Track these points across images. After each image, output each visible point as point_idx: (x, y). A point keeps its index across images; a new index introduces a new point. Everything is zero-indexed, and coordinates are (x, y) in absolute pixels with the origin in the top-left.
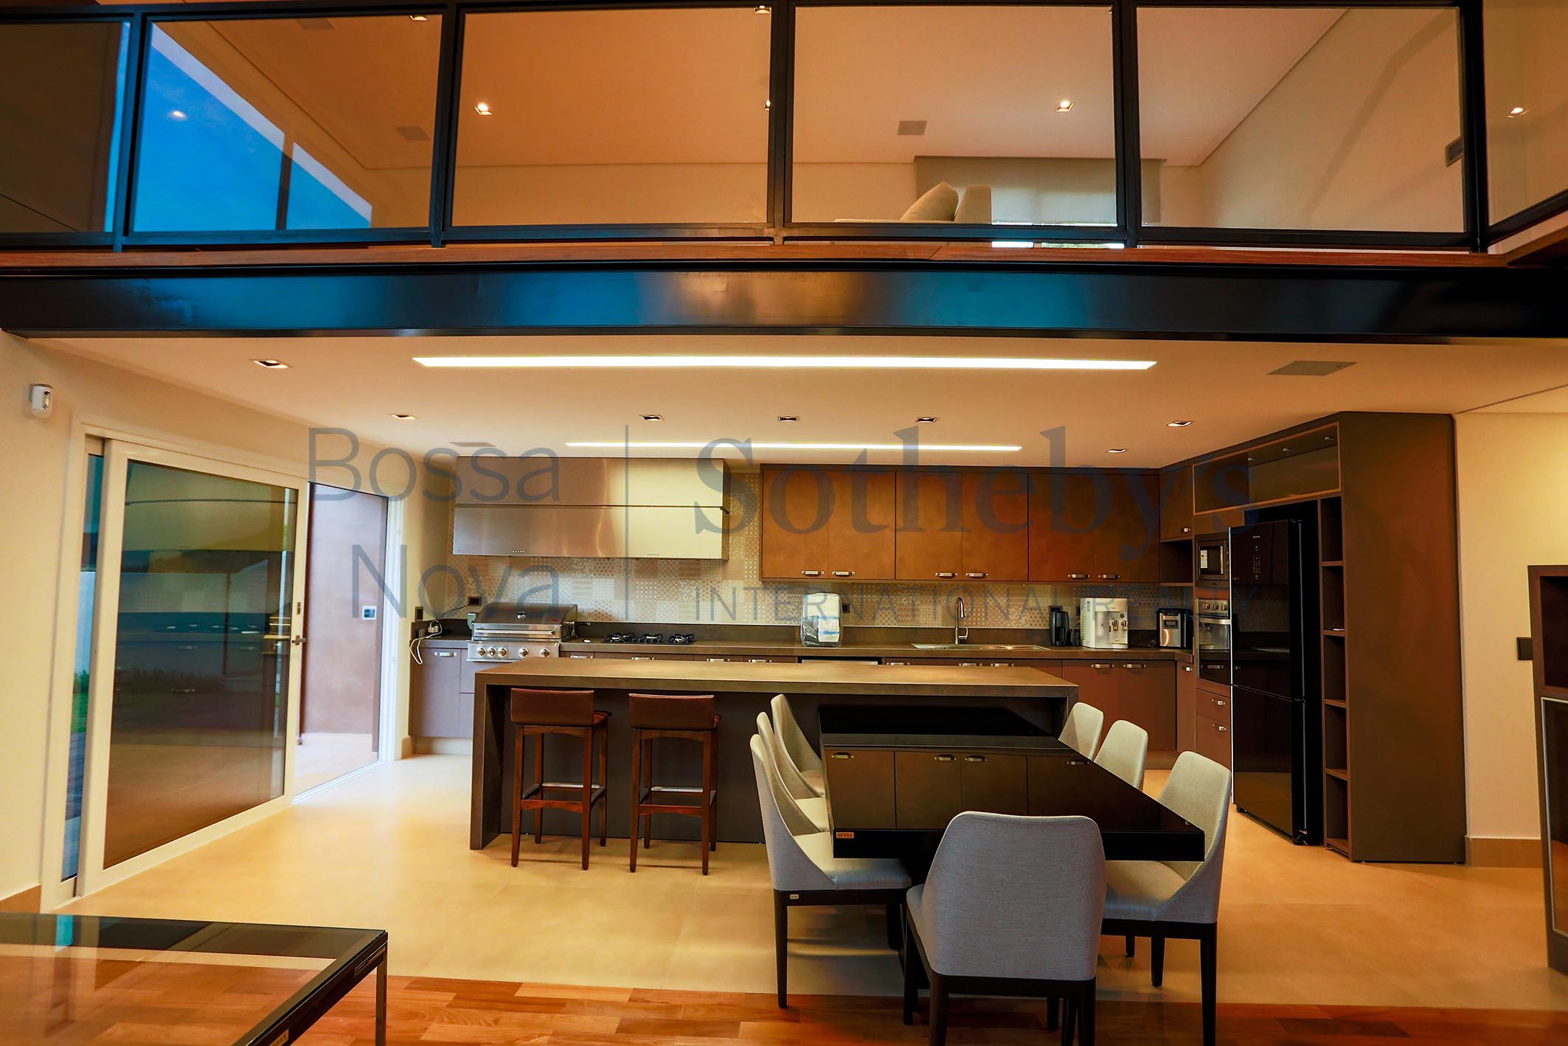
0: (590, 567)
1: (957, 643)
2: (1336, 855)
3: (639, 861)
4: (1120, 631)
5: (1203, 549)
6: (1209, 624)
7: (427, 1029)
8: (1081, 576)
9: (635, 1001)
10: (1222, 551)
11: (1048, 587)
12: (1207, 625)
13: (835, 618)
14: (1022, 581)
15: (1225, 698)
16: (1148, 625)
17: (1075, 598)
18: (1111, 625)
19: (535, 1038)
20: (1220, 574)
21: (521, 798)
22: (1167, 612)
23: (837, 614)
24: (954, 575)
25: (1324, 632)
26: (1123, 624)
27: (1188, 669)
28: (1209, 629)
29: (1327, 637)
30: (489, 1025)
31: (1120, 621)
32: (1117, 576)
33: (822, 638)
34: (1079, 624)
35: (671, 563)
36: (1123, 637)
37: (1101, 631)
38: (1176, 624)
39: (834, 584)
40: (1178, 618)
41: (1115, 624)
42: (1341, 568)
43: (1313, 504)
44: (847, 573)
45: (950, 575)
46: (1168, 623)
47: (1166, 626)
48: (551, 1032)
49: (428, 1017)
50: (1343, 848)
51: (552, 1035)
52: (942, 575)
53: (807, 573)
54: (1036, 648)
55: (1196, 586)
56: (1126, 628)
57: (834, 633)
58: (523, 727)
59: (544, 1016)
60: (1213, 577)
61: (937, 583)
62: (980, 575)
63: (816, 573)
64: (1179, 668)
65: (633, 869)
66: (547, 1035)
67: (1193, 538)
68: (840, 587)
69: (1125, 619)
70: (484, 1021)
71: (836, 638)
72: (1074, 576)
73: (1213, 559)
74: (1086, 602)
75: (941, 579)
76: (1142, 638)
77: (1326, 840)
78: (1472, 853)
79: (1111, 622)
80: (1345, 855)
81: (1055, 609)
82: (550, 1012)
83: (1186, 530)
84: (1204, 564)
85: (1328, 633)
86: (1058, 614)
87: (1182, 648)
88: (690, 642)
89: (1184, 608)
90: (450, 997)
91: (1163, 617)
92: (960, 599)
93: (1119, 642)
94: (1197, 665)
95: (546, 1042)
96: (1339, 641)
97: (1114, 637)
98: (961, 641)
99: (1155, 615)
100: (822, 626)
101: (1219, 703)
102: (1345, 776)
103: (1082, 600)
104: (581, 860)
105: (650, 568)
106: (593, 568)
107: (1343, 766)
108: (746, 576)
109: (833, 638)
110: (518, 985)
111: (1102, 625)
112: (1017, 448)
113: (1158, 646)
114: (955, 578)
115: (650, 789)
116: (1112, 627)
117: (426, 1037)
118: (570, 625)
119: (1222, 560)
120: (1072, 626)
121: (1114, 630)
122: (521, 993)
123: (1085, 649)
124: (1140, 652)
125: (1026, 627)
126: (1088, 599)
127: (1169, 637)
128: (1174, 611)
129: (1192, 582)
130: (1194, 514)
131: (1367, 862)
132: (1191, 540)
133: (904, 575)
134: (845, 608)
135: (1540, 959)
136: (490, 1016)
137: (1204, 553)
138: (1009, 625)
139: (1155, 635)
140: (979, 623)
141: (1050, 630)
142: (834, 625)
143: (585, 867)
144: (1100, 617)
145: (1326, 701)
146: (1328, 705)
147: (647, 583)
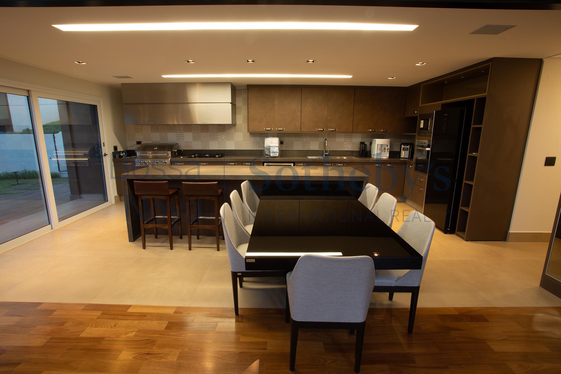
0: (182, 128)
1: (324, 156)
2: (459, 238)
3: (192, 245)
4: (386, 152)
5: (422, 120)
6: (420, 150)
7: (84, 330)
8: (373, 130)
9: (176, 313)
10: (430, 121)
11: (360, 134)
12: (419, 150)
13: (277, 147)
14: (350, 132)
15: (424, 178)
16: (397, 149)
17: (370, 139)
18: (383, 149)
19: (130, 333)
20: (428, 130)
21: (144, 224)
22: (404, 144)
23: (277, 145)
24: (324, 130)
25: (468, 154)
26: (388, 149)
27: (410, 166)
28: (419, 151)
30: (111, 327)
31: (387, 148)
32: (387, 131)
33: (272, 155)
34: (371, 149)
35: (214, 126)
36: (387, 154)
38: (408, 149)
39: (277, 133)
40: (408, 147)
41: (385, 149)
42: (481, 128)
43: (472, 100)
44: (282, 129)
45: (322, 130)
46: (404, 149)
47: (404, 150)
48: (137, 330)
49: (87, 325)
50: (463, 236)
51: (137, 331)
52: (319, 129)
53: (267, 129)
54: (354, 158)
55: (417, 135)
56: (389, 151)
57: (276, 153)
58: (141, 197)
59: (136, 322)
60: (425, 131)
61: (317, 133)
62: (334, 130)
63: (270, 129)
64: (407, 166)
65: (190, 249)
66: (135, 332)
67: (418, 115)
68: (279, 135)
69: (389, 147)
70: (110, 325)
71: (277, 155)
72: (370, 130)
73: (426, 124)
74: (374, 140)
75: (319, 131)
76: (394, 154)
77: (456, 232)
78: (509, 237)
79: (383, 148)
80: (463, 238)
81: (362, 143)
82: (139, 320)
83: (416, 112)
84: (422, 126)
85: (470, 155)
86: (363, 145)
87: (409, 158)
88: (222, 156)
89: (411, 143)
90: (99, 313)
91: (403, 146)
92: (326, 139)
93: (385, 156)
94: (414, 165)
95: (134, 335)
96: (475, 158)
97: (384, 154)
98: (326, 155)
99: (400, 146)
100: (272, 150)
101: (421, 180)
102: (468, 210)
103: (373, 139)
104: (169, 245)
105: (206, 128)
106: (183, 129)
107: (468, 206)
108: (243, 131)
109: (276, 154)
110: (129, 306)
111: (380, 149)
112: (350, 77)
113: (400, 157)
114: (324, 131)
115: (197, 218)
116: (383, 150)
117: (83, 335)
118: (175, 151)
119: (429, 124)
120: (368, 150)
121: (384, 151)
122: (130, 310)
123: (372, 159)
124: (393, 160)
125: (351, 150)
126: (375, 139)
127: (404, 154)
128: (407, 144)
129: (416, 133)
130: (420, 105)
131: (470, 241)
132: (417, 117)
133: (304, 130)
134: (281, 143)
135: (537, 283)
136: (112, 323)
137: (422, 122)
138: (344, 149)
139: (399, 153)
140: (333, 148)
141: (360, 151)
142: (277, 150)
143: (172, 248)
144: (379, 146)
145: (465, 181)
146: (465, 183)
147: (205, 134)
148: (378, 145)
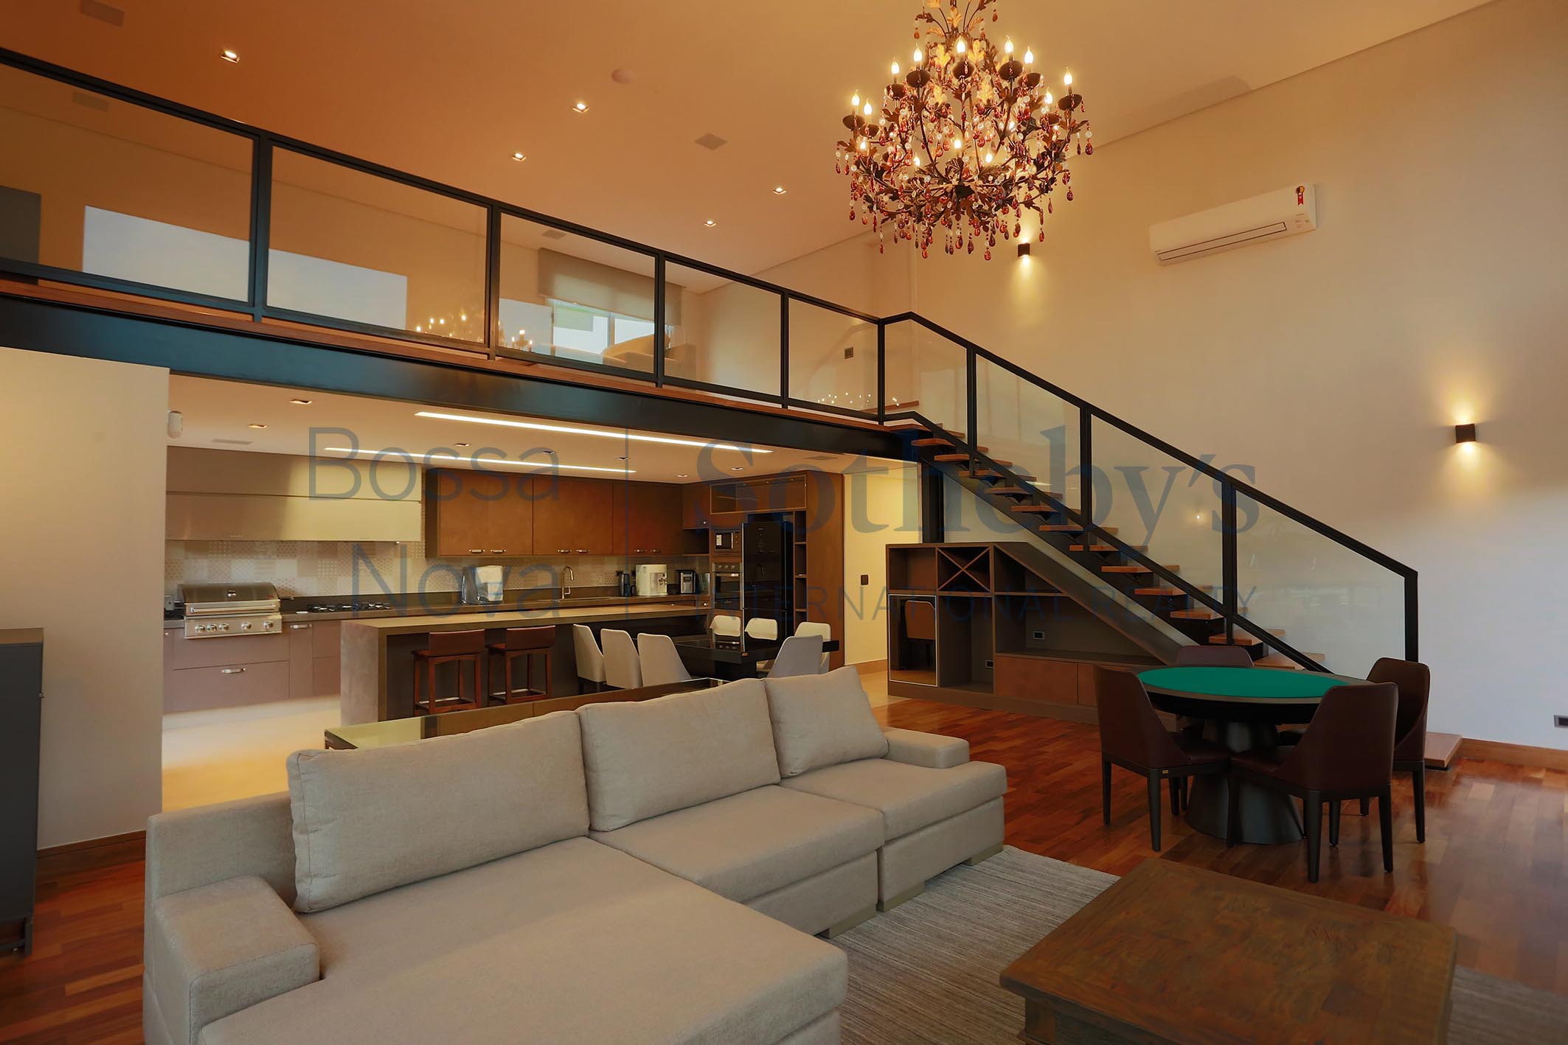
0: (272, 549)
1: (563, 598)
4: (663, 584)
5: (719, 534)
8: (642, 550)
10: (732, 535)
13: (499, 583)
14: (596, 554)
17: (632, 565)
20: (731, 548)
22: (687, 572)
23: (500, 580)
24: (569, 551)
25: (795, 576)
26: (664, 581)
29: (796, 578)
31: (664, 579)
32: (660, 551)
34: (636, 582)
36: (664, 587)
37: (653, 585)
41: (660, 580)
42: (805, 545)
44: (501, 551)
45: (567, 551)
46: (686, 579)
47: (685, 581)
52: (562, 551)
53: (474, 551)
54: (612, 598)
55: (711, 556)
56: (666, 583)
57: (500, 593)
60: (724, 550)
63: (492, 552)
69: (666, 577)
71: (501, 597)
72: (638, 551)
73: (725, 540)
74: (640, 568)
76: (673, 588)
79: (658, 579)
81: (619, 573)
83: (703, 523)
84: (719, 543)
85: (798, 576)
86: (621, 576)
93: (662, 590)
94: (713, 602)
96: (804, 580)
97: (659, 588)
98: (566, 596)
99: (677, 574)
103: (637, 566)
111: (651, 582)
113: (682, 592)
116: (658, 582)
119: (734, 541)
120: (631, 583)
121: (660, 584)
123: (638, 598)
124: (673, 597)
126: (641, 566)
127: (684, 588)
128: (690, 572)
129: (708, 553)
130: (711, 513)
132: (709, 529)
133: (537, 552)
137: (719, 536)
139: (680, 586)
141: (619, 587)
142: (500, 589)
144: (653, 576)
145: (796, 610)
146: (796, 612)
147: (328, 562)
148: (651, 574)
